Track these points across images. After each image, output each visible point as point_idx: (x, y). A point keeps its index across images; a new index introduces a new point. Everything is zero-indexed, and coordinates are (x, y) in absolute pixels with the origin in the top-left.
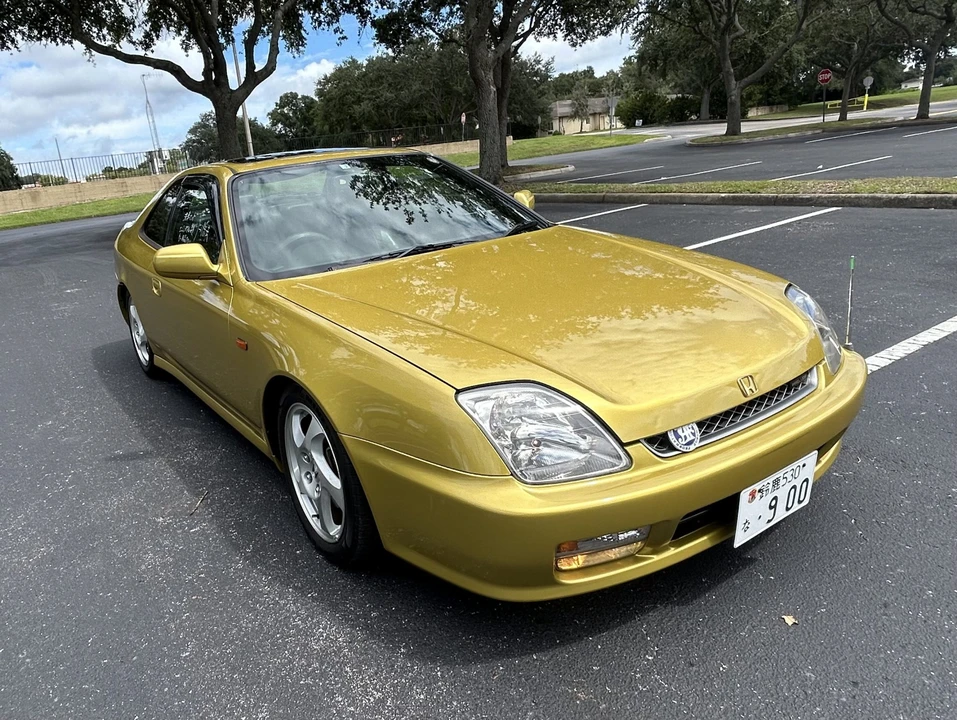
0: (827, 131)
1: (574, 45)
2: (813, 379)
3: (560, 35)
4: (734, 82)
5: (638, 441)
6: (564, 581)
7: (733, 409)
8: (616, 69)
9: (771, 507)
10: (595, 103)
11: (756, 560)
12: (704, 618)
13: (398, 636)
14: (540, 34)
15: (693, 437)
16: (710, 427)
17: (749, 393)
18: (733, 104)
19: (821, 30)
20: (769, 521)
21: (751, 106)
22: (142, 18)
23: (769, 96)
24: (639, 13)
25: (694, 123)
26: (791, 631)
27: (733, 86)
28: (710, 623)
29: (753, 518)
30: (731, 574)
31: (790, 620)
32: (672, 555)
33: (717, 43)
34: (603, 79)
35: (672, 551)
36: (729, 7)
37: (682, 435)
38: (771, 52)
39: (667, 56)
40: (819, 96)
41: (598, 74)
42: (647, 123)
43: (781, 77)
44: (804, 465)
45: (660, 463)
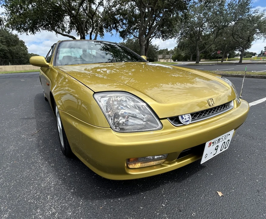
0: (218, 64)
1: (164, 40)
2: (232, 104)
3: (161, 38)
4: (199, 51)
5: (166, 118)
6: (130, 173)
7: (205, 110)
8: (173, 49)
9: (216, 149)
10: (167, 56)
11: (205, 167)
12: (186, 189)
13: (73, 184)
14: (156, 37)
15: (188, 119)
16: (195, 116)
17: (211, 105)
18: (198, 56)
19: (219, 42)
20: (214, 154)
21: (202, 59)
22: (68, 26)
23: (206, 57)
24: (179, 35)
25: (189, 61)
26: (221, 199)
27: (198, 52)
28: (188, 191)
29: (209, 153)
30: (196, 171)
31: (220, 194)
32: (177, 165)
33: (195, 43)
34: (170, 51)
35: (176, 164)
36: (199, 35)
37: (185, 118)
38: (207, 46)
39: (184, 46)
40: (217, 58)
41: (169, 50)
42: (178, 61)
43: (209, 53)
44: (229, 135)
45: (174, 128)
